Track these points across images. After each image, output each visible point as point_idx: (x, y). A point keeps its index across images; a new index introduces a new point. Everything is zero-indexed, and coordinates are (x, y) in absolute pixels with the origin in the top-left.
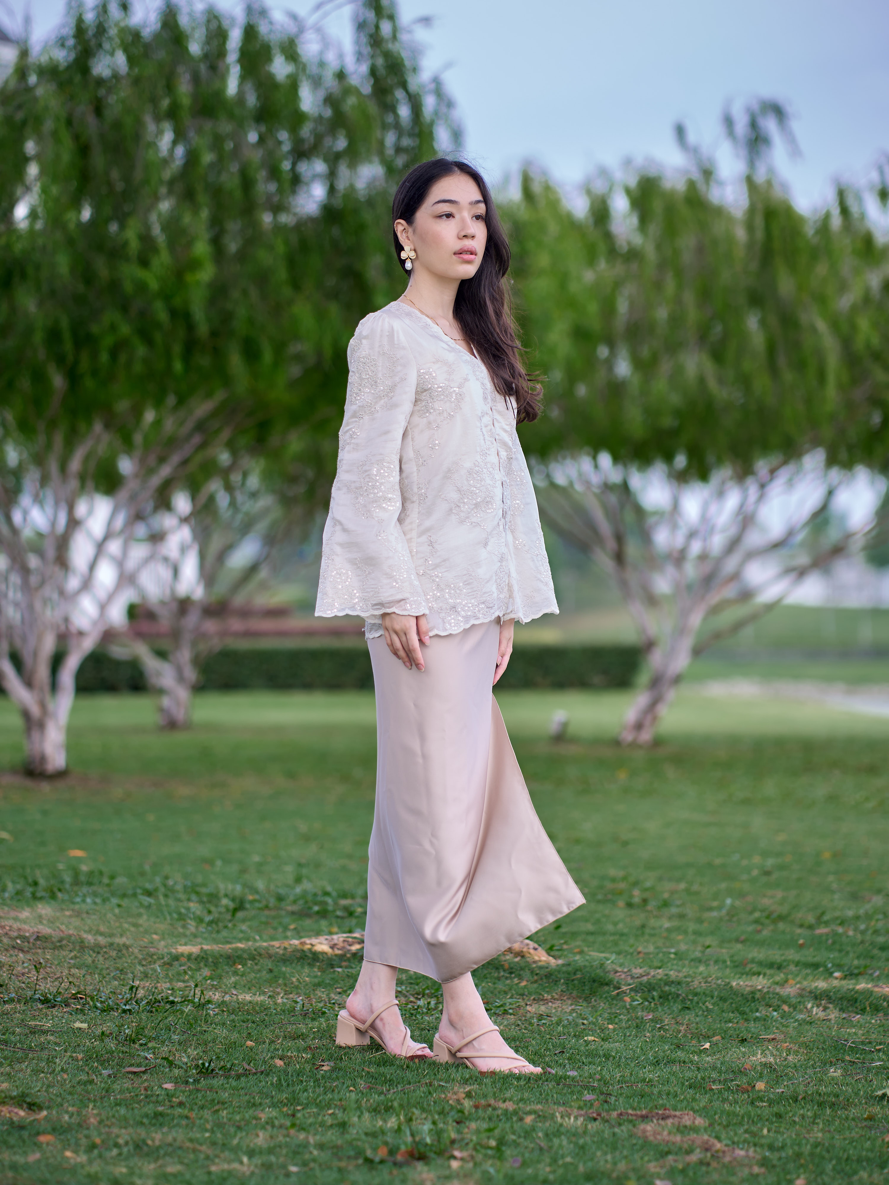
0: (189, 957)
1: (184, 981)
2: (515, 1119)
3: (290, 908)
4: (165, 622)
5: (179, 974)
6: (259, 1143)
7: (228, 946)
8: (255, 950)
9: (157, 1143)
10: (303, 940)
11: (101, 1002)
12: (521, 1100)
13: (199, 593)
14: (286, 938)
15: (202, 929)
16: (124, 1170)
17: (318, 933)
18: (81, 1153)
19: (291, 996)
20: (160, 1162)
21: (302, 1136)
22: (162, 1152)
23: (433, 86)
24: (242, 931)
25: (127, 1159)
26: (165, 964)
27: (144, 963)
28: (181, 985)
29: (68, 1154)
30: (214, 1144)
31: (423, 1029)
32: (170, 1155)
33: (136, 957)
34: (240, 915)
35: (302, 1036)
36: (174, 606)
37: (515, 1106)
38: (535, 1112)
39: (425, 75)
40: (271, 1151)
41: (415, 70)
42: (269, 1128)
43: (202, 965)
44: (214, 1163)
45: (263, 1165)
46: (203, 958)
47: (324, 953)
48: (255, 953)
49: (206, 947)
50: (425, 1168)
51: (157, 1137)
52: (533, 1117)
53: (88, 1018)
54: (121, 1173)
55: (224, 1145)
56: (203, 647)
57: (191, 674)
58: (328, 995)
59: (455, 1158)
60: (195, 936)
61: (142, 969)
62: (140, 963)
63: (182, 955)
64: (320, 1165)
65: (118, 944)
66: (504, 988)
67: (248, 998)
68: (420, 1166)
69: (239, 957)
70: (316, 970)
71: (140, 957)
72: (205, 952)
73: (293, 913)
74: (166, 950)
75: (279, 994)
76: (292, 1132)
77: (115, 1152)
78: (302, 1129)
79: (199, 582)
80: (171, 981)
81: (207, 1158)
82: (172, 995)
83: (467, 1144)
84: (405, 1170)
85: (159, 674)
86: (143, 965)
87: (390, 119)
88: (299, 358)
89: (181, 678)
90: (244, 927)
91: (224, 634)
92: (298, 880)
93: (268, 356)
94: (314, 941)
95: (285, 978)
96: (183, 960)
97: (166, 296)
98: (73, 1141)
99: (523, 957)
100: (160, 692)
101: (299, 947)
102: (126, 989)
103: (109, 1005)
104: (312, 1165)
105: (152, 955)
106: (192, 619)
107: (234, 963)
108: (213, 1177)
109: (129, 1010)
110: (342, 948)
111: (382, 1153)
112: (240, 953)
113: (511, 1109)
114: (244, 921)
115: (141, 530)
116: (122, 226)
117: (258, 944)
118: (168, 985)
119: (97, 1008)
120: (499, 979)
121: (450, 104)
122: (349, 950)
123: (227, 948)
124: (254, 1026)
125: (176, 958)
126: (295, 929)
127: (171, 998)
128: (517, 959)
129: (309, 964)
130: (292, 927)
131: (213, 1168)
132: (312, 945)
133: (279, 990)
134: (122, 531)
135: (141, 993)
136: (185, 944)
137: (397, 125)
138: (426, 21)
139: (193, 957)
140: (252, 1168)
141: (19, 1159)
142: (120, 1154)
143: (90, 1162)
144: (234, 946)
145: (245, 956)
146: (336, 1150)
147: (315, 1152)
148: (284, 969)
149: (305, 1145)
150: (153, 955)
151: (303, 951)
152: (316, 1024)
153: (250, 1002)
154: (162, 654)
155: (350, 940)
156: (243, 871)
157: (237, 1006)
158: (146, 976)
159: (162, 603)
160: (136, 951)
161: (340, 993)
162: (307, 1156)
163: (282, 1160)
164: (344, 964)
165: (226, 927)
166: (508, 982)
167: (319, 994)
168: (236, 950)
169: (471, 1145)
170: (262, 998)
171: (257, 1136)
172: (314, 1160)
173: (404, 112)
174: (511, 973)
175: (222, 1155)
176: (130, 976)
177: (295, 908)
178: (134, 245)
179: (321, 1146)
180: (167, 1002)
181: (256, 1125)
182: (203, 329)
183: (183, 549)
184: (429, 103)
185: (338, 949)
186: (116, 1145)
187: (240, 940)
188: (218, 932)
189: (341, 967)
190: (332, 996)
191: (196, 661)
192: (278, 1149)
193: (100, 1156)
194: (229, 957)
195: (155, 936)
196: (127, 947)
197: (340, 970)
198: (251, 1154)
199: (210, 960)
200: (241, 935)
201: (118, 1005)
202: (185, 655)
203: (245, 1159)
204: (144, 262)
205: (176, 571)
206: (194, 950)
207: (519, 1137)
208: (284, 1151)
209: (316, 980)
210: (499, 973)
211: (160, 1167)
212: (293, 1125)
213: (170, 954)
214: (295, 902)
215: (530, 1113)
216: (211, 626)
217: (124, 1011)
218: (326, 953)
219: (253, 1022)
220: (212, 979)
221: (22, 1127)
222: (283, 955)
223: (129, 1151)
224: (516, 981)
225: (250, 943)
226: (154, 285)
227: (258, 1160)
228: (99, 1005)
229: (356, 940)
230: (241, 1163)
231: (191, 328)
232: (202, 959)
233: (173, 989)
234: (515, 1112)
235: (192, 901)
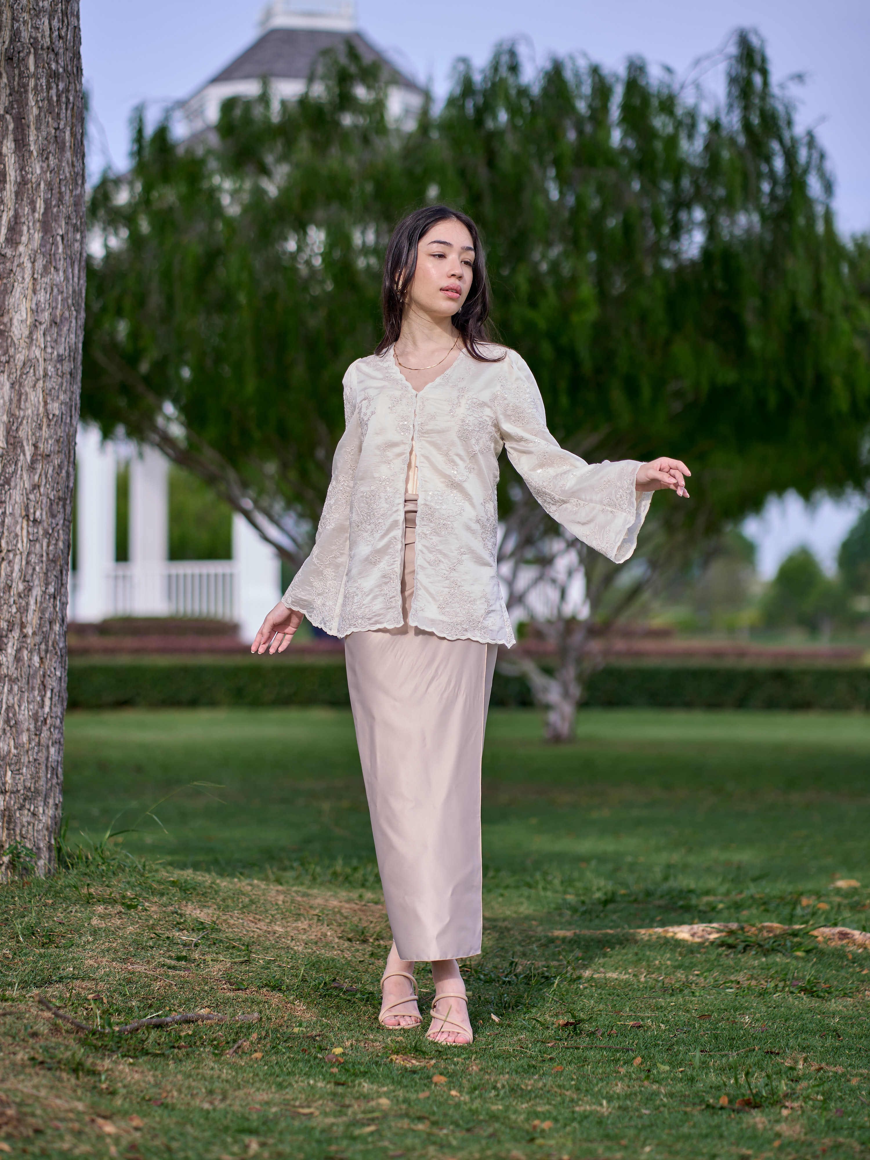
0: (564, 940)
1: (558, 960)
2: (843, 1080)
3: (657, 902)
4: (552, 642)
5: (554, 954)
6: (618, 1091)
7: (598, 932)
8: (623, 935)
9: (529, 1088)
10: (666, 928)
11: (485, 975)
12: (850, 1065)
13: (584, 613)
14: (652, 927)
15: (576, 917)
16: (500, 1107)
17: (681, 923)
18: (464, 1094)
19: (653, 976)
20: (532, 1102)
21: (655, 1087)
22: (533, 1095)
23: (805, 140)
24: (612, 921)
25: (502, 1099)
26: (542, 945)
27: (523, 944)
28: (555, 963)
29: (453, 1093)
30: (578, 1089)
31: (769, 1007)
32: (541, 1097)
33: (516, 939)
34: (611, 906)
35: (660, 1008)
36: (561, 626)
37: (844, 1070)
38: (861, 1075)
39: (799, 129)
40: (628, 1097)
41: (790, 123)
42: (626, 1080)
43: (575, 947)
44: (578, 1105)
45: (620, 1107)
46: (576, 941)
47: (683, 940)
48: (623, 938)
49: (577, 931)
50: (760, 1114)
51: (529, 1083)
52: (859, 1079)
53: (473, 987)
54: (498, 1109)
55: (587, 1091)
56: (587, 666)
57: (576, 691)
58: (687, 976)
59: (786, 1107)
60: (570, 924)
61: (521, 949)
62: (520, 944)
63: (557, 938)
64: (669, 1109)
65: (501, 927)
66: (846, 975)
67: (615, 975)
68: (755, 1112)
69: (608, 941)
70: (677, 955)
71: (520, 938)
72: (578, 936)
73: (659, 907)
74: (543, 934)
75: (642, 974)
76: (646, 1083)
77: (493, 1093)
78: (655, 1081)
79: (584, 603)
80: (546, 960)
81: (572, 1100)
82: (547, 971)
83: (798, 1097)
84: (741, 1115)
85: (546, 690)
86: (522, 946)
87: (764, 168)
88: (679, 394)
89: (566, 694)
90: (614, 917)
91: (606, 653)
92: (666, 879)
93: (646, 392)
94: (676, 929)
95: (648, 961)
96: (558, 943)
97: (553, 337)
98: (457, 1083)
99: (865, 948)
100: (548, 707)
101: (663, 934)
102: (506, 964)
103: (491, 977)
104: (662, 1109)
105: (530, 938)
106: (577, 638)
107: (604, 947)
108: (576, 1115)
109: (509, 982)
110: (702, 937)
111: (724, 1101)
112: (609, 938)
113: (840, 1072)
114: (615, 912)
115: (530, 553)
116: (513, 270)
117: (625, 931)
118: (544, 963)
119: (481, 980)
120: (842, 967)
121: (822, 156)
122: (708, 939)
123: (598, 933)
124: (619, 999)
125: (552, 940)
126: (660, 920)
127: (547, 974)
128: (860, 951)
129: (671, 950)
130: (658, 918)
131: (577, 1109)
132: (675, 933)
133: (643, 970)
134: (513, 554)
135: (519, 969)
136: (561, 929)
137: (772, 175)
138: (799, 77)
139: (568, 940)
140: (610, 1110)
141: (413, 1096)
142: (498, 1095)
143: (472, 1100)
144: (603, 931)
145: (614, 940)
146: (683, 1099)
147: (665, 1100)
148: (648, 953)
149: (657, 1093)
150: (532, 937)
151: (665, 937)
152: (674, 999)
153: (616, 979)
154: (548, 671)
155: (709, 929)
156: (617, 869)
157: (604, 981)
158: (524, 954)
159: (549, 622)
160: (516, 933)
161: (697, 975)
162: (658, 1102)
163: (636, 1104)
164: (703, 950)
165: (597, 917)
166: (851, 970)
167: (679, 975)
168: (606, 935)
169: (801, 1098)
170: (627, 976)
171: (617, 1085)
172: (664, 1106)
173: (779, 164)
174: (854, 963)
175: (585, 1098)
176: (510, 954)
177: (662, 902)
178: (524, 287)
179: (671, 1095)
180: (543, 977)
181: (616, 1077)
182: (587, 366)
183: (570, 573)
184: (803, 154)
185: (699, 937)
186: (495, 1088)
187: (611, 928)
188: (591, 920)
189: (700, 953)
190: (691, 977)
191: (580, 678)
192: (633, 1096)
193: (480, 1096)
194: (599, 941)
195: (534, 923)
196: (508, 930)
197: (699, 956)
198: (610, 1100)
199: (583, 943)
200: (611, 924)
201: (499, 977)
202: (570, 673)
203: (604, 1102)
204: (533, 303)
205: (563, 594)
206: (569, 934)
207: (845, 1094)
208: (639, 1098)
209: (676, 963)
210: (843, 962)
211: (533, 1105)
212: (648, 1077)
213: (546, 937)
214: (662, 897)
215: (856, 1075)
216: (595, 646)
217: (504, 982)
218: (687, 941)
219: (618, 996)
220: (583, 959)
221: (414, 1072)
222: (648, 941)
223: (505, 1092)
224: (858, 969)
225: (619, 930)
226: (542, 324)
227: (616, 1104)
228: (482, 977)
229: (714, 930)
230: (601, 1105)
231: (576, 365)
232: (574, 942)
233: (548, 967)
234: (843, 1075)
235: (569, 894)
